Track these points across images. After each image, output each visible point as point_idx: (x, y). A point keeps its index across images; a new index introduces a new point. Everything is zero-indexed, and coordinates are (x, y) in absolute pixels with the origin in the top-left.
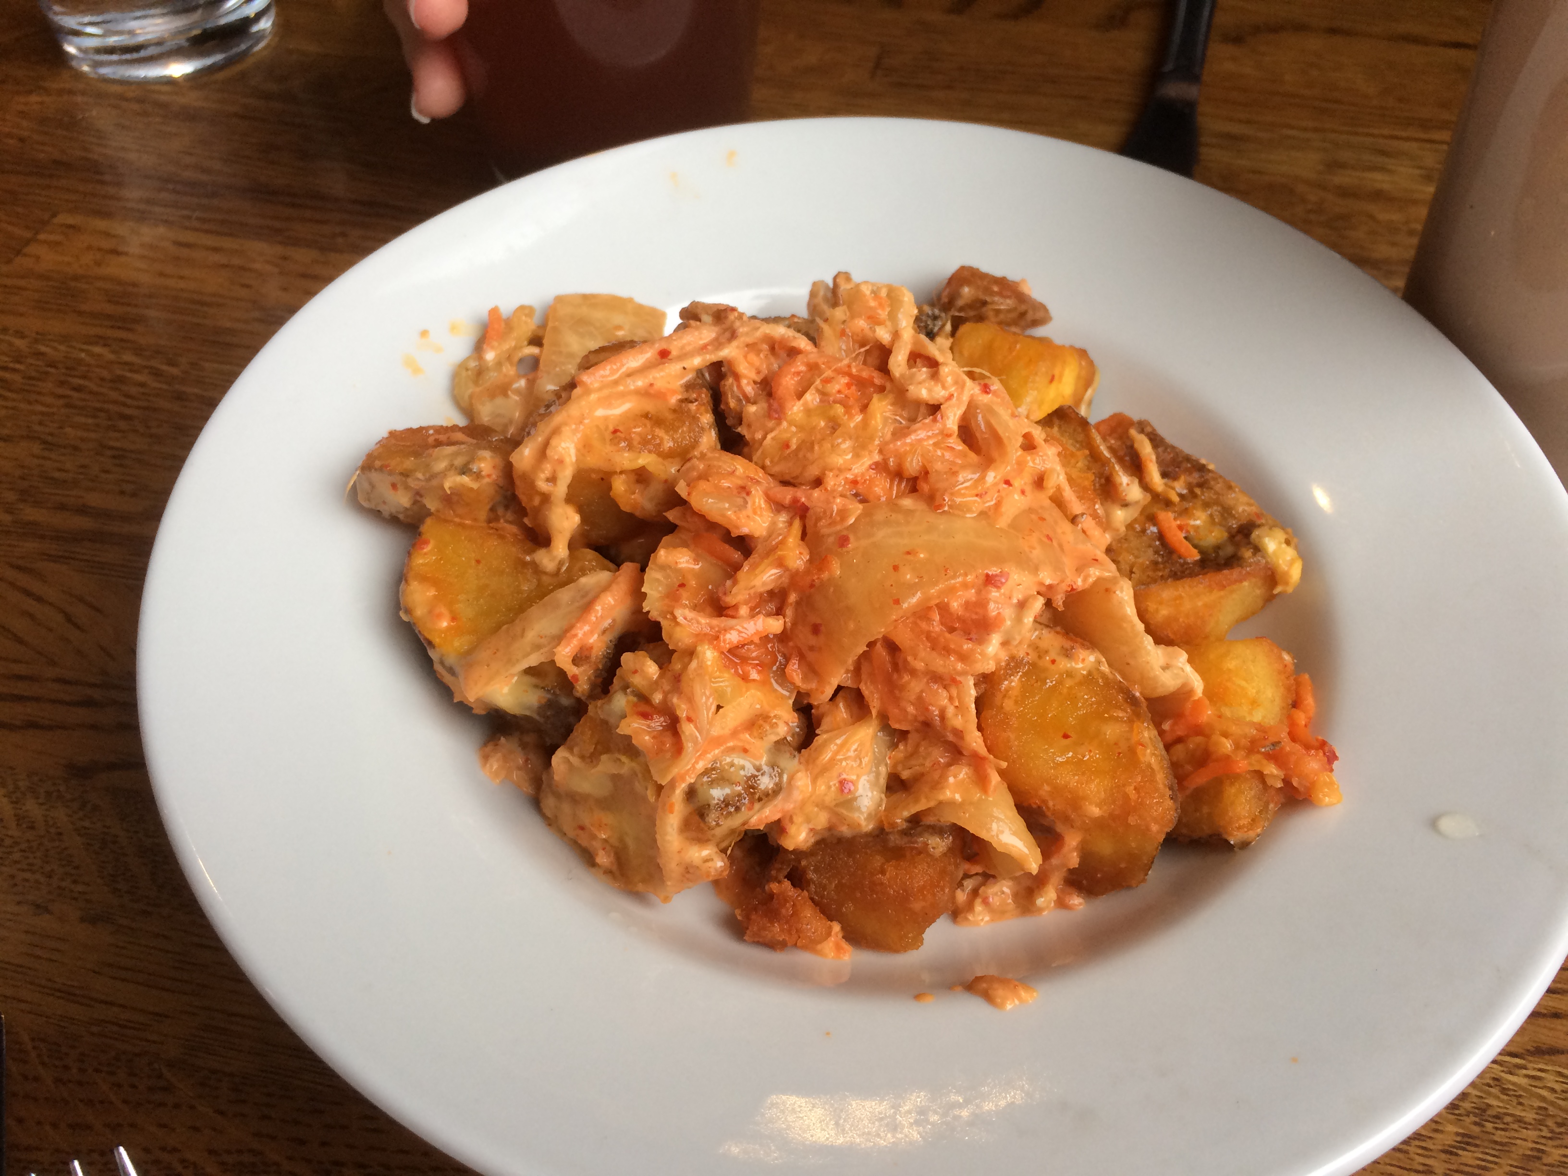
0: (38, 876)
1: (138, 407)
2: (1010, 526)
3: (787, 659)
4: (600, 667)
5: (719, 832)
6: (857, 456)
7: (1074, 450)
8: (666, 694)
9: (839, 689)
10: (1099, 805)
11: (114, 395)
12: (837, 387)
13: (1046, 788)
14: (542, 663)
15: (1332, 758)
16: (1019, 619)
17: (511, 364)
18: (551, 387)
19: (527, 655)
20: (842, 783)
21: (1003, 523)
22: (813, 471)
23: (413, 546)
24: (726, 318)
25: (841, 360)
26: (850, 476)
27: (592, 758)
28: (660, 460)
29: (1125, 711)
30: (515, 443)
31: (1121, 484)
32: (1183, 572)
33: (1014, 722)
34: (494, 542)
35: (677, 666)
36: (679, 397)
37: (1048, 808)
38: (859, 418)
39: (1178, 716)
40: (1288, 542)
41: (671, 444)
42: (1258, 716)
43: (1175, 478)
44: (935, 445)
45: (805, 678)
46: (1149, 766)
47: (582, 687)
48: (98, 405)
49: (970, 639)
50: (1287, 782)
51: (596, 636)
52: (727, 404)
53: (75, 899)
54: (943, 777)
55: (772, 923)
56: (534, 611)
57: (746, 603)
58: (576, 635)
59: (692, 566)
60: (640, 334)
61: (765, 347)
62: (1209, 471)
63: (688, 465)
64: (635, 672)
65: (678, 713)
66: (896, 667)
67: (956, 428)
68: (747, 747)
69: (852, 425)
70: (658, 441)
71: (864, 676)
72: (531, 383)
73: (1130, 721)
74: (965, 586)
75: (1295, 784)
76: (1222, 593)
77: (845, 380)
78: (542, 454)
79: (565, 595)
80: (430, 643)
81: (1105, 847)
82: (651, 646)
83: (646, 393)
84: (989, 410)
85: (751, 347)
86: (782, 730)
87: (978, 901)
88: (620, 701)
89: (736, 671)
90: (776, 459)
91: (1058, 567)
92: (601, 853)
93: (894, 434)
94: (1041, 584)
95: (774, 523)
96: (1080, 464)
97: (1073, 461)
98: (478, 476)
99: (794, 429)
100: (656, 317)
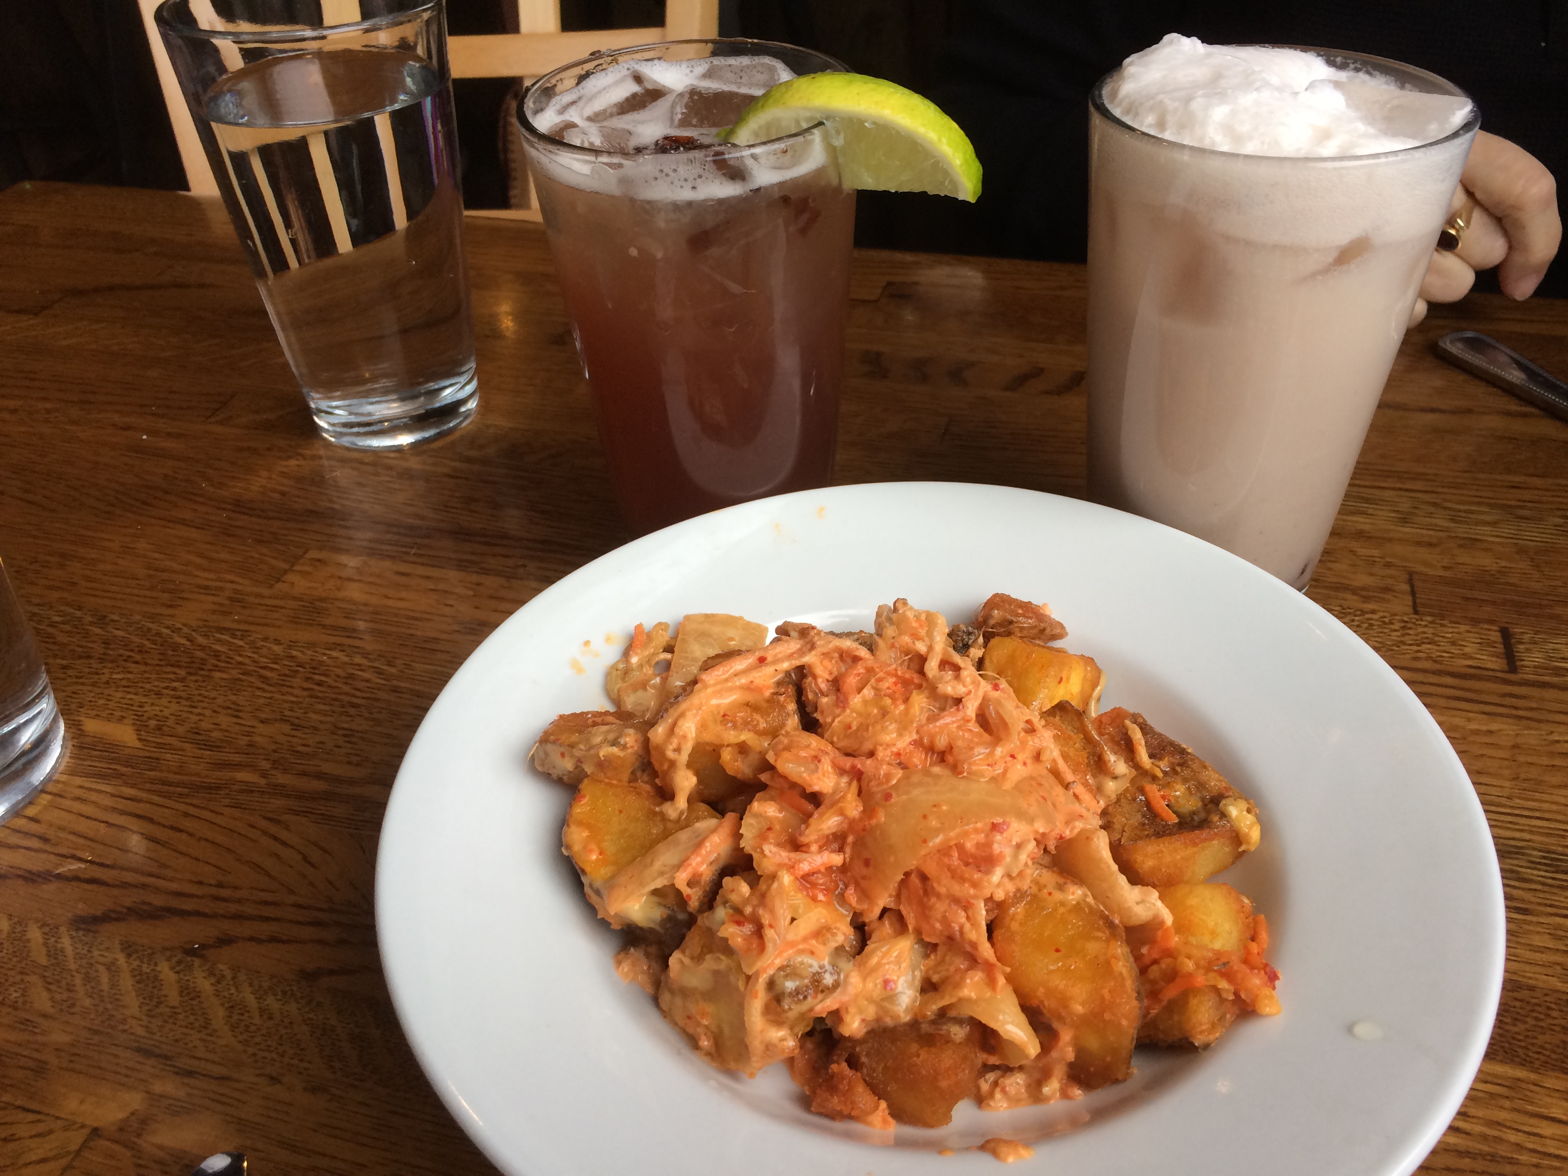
0: (274, 1055)
1: (363, 698)
2: (1013, 788)
3: (846, 886)
4: (708, 889)
5: (792, 1015)
6: (900, 735)
7: (1072, 734)
8: (754, 908)
9: (885, 911)
10: (1083, 1005)
11: (346, 688)
12: (887, 685)
13: (1042, 990)
14: (665, 886)
15: (1272, 977)
16: (1016, 857)
17: (650, 666)
18: (678, 683)
19: (654, 880)
20: (886, 982)
21: (1008, 785)
22: (868, 746)
23: (574, 799)
24: (808, 634)
25: (890, 665)
26: (895, 750)
27: (698, 959)
28: (756, 736)
29: (1104, 932)
30: (651, 724)
31: (1109, 761)
32: (1164, 832)
33: (1017, 938)
34: (632, 798)
35: (763, 886)
36: (772, 691)
37: (1044, 1006)
38: (902, 707)
39: (1152, 942)
40: (1249, 811)
41: (765, 725)
42: (1217, 945)
43: (1160, 759)
44: (959, 727)
45: (859, 901)
46: (1121, 974)
47: (694, 904)
48: (334, 696)
49: (980, 871)
50: (1236, 994)
51: (705, 866)
52: (807, 696)
53: (300, 1073)
54: (963, 979)
55: (832, 1095)
56: (661, 847)
57: (816, 842)
58: (690, 865)
59: (778, 815)
60: (749, 643)
61: (836, 655)
62: (1189, 753)
63: (776, 740)
64: (733, 891)
65: (763, 921)
66: (926, 893)
67: (974, 716)
68: (814, 950)
69: (897, 712)
70: (755, 723)
71: (903, 900)
72: (664, 680)
73: (1108, 941)
74: (977, 831)
75: (1243, 996)
76: (1195, 849)
77: (894, 680)
78: (671, 731)
79: (684, 836)
80: (583, 871)
81: (1093, 1043)
82: (746, 873)
83: (749, 688)
84: (998, 702)
85: (826, 655)
86: (840, 939)
87: (998, 1090)
88: (721, 912)
89: (808, 894)
90: (841, 737)
91: (1050, 820)
92: (703, 1037)
93: (928, 719)
94: (1037, 832)
95: (837, 783)
96: (1077, 745)
97: (1071, 743)
98: (624, 747)
99: (855, 715)
100: (761, 630)
